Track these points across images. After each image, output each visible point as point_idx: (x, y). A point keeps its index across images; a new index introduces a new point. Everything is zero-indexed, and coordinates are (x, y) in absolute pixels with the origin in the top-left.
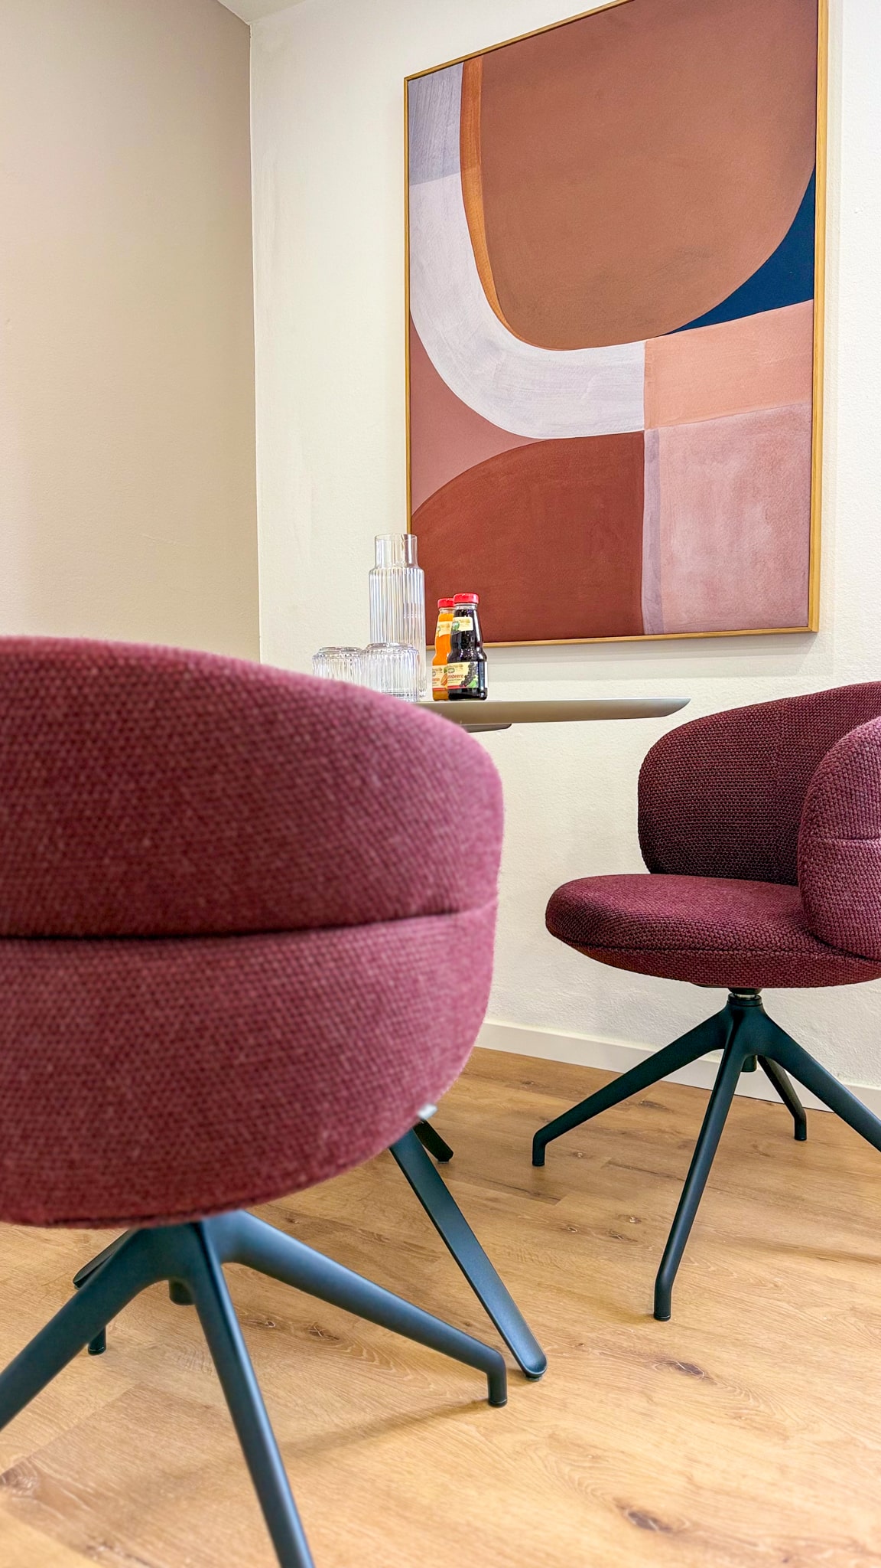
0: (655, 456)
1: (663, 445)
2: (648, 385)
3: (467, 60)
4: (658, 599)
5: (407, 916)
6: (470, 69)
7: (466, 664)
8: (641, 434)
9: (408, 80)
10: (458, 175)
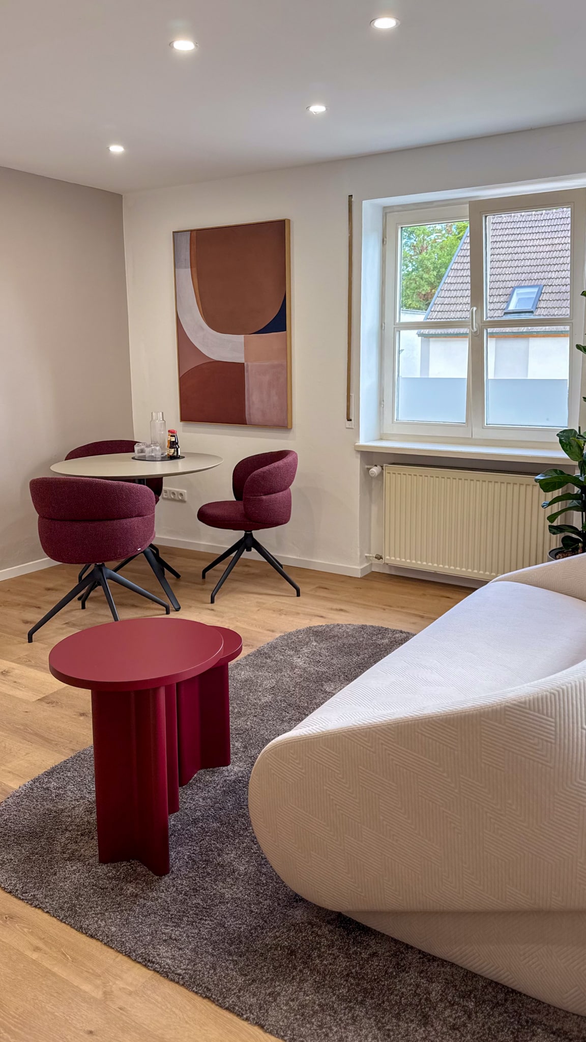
0: (248, 371)
1: (249, 368)
2: (245, 349)
3: (191, 231)
4: (250, 414)
5: (133, 517)
6: (192, 234)
7: (173, 449)
8: (244, 364)
9: (174, 232)
10: (190, 269)
